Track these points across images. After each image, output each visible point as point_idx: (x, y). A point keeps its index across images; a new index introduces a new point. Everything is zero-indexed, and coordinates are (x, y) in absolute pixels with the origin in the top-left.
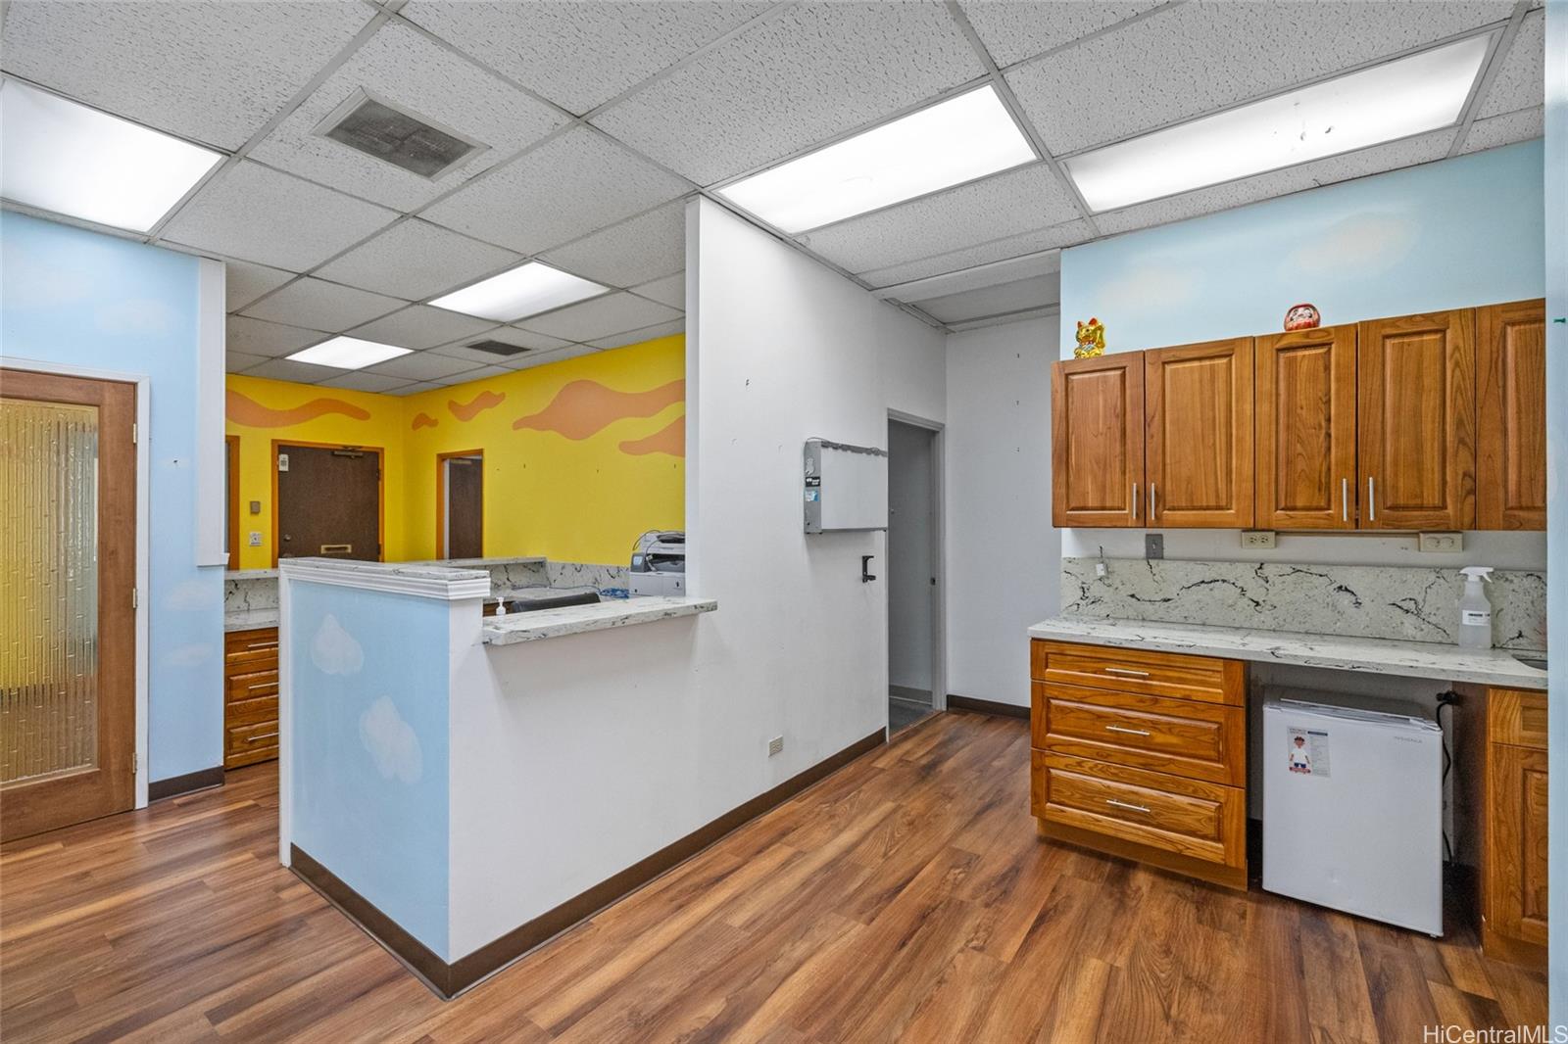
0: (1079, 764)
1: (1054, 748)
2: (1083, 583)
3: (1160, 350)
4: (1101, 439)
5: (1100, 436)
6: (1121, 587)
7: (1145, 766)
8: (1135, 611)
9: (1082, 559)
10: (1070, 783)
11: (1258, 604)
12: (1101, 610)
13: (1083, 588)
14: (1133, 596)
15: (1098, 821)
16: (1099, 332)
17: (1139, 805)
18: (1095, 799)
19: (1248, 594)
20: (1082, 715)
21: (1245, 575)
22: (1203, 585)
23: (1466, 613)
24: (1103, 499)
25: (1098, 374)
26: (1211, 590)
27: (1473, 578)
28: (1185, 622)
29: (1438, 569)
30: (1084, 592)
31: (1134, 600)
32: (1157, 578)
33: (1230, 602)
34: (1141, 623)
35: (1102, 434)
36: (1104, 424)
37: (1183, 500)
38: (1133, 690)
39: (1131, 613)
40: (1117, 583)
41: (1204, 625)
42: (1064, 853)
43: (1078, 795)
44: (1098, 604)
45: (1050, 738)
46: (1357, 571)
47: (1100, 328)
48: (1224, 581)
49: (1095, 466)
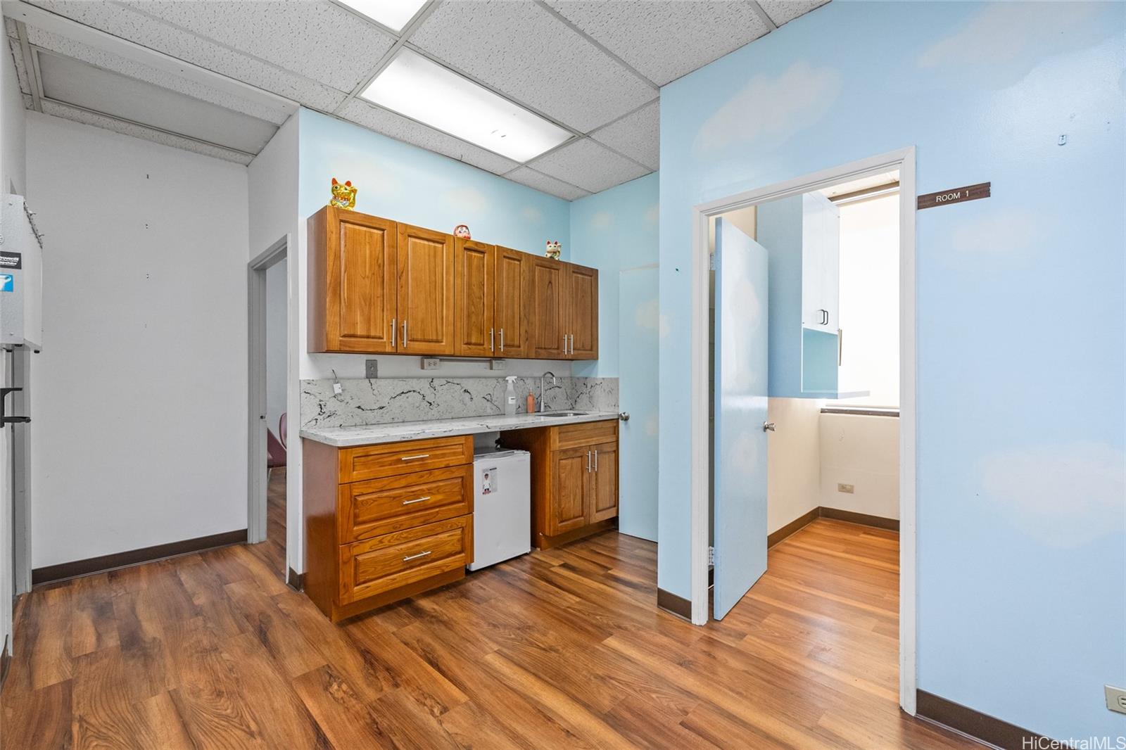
0: (381, 542)
1: (360, 538)
2: (320, 401)
3: (406, 226)
4: (367, 281)
5: (366, 279)
6: (350, 401)
7: (425, 523)
8: (361, 418)
9: (320, 380)
10: (373, 560)
11: (431, 404)
12: (335, 421)
13: (321, 405)
14: (359, 407)
15: (395, 579)
16: (352, 194)
17: (420, 553)
18: (392, 564)
19: (426, 398)
20: (382, 501)
21: (423, 386)
22: (403, 395)
23: (510, 398)
24: (369, 330)
25: (365, 229)
26: (407, 398)
27: (510, 382)
28: (393, 422)
29: (497, 378)
30: (321, 408)
31: (360, 410)
32: (375, 392)
33: (417, 405)
34: (364, 427)
35: (368, 277)
36: (370, 269)
37: (419, 335)
38: (417, 470)
39: (358, 421)
40: (348, 399)
41: (403, 422)
42: (369, 621)
43: (380, 567)
44: (333, 417)
45: (357, 530)
46: (471, 381)
47: (354, 191)
48: (414, 391)
49: (363, 303)
